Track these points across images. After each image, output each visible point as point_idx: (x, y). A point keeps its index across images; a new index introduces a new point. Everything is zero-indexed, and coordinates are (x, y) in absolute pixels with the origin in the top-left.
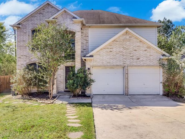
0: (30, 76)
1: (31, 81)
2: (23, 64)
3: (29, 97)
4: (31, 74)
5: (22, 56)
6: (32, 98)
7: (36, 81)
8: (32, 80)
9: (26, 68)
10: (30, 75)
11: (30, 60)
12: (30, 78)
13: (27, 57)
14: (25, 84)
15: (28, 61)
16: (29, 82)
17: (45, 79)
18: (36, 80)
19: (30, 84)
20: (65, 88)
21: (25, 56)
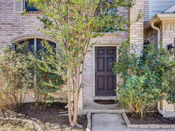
0: (19, 65)
1: (21, 78)
2: (6, 43)
3: (18, 117)
4: (21, 62)
5: (4, 24)
6: (24, 118)
7: (32, 79)
8: (23, 75)
9: (11, 49)
10: (18, 63)
11: (20, 33)
12: (19, 69)
13: (13, 25)
14: (6, 84)
15: (16, 35)
16: (17, 81)
17: (59, 72)
18: (33, 75)
19: (19, 86)
20: (94, 95)
21: (9, 24)
